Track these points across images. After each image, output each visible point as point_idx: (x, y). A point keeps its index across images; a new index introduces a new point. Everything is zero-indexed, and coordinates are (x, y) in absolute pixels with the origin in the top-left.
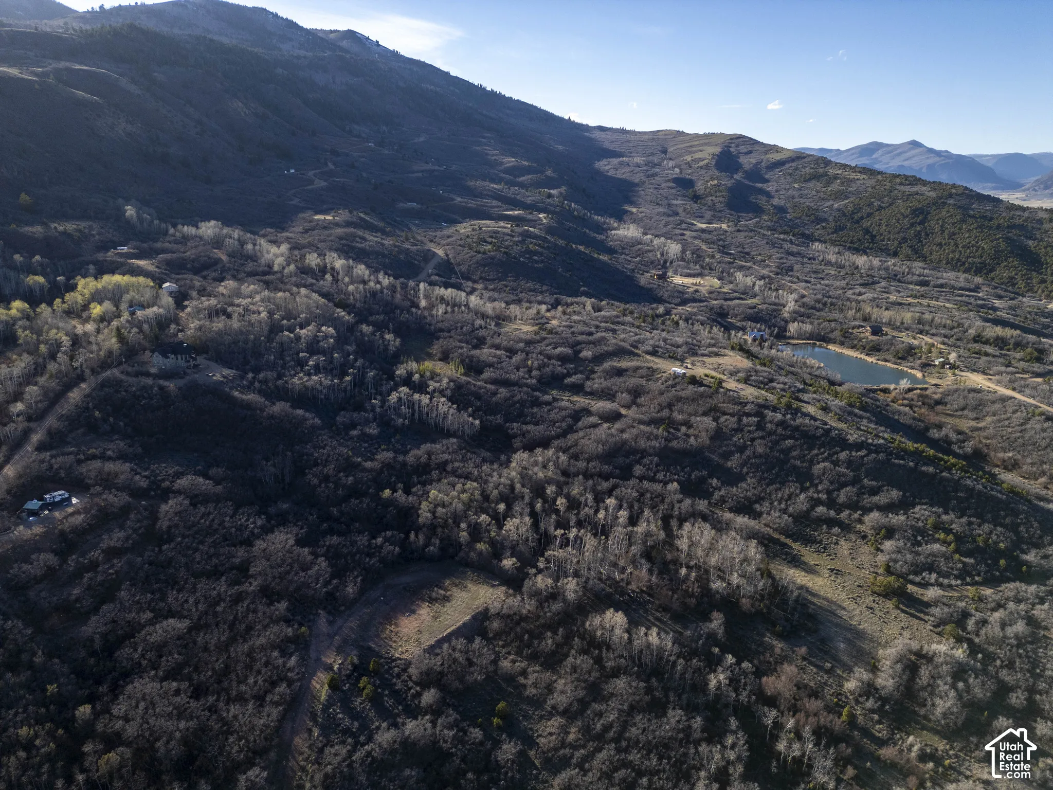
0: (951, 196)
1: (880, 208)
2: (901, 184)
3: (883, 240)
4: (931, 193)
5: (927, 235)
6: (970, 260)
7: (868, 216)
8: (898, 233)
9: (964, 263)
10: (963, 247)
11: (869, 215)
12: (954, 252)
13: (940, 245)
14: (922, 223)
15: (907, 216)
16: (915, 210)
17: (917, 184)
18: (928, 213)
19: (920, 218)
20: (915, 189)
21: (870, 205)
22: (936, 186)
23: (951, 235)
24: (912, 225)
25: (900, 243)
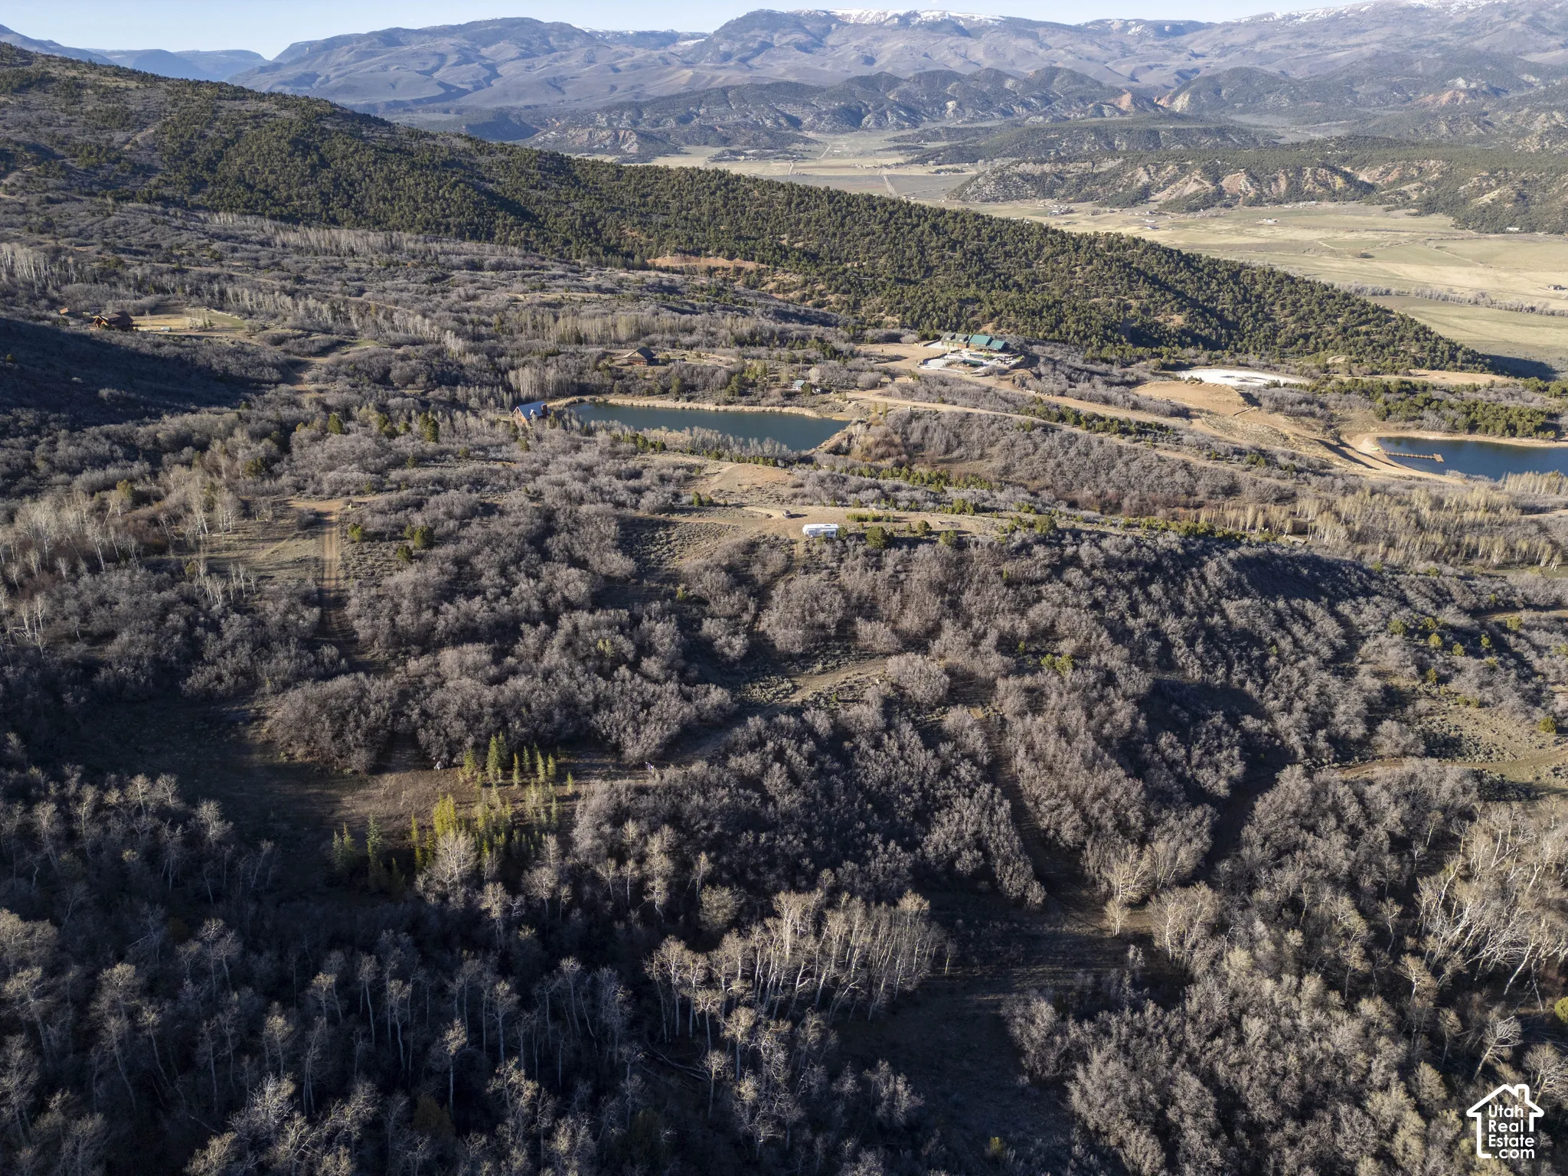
0: (320, 117)
1: (227, 144)
2: (219, 98)
3: (289, 198)
4: (285, 113)
5: (351, 185)
6: (451, 220)
7: (220, 158)
8: (304, 184)
9: (448, 229)
10: (425, 200)
11: (220, 155)
12: (417, 209)
13: (385, 199)
14: (324, 163)
15: (291, 155)
16: (294, 142)
17: (244, 98)
18: (317, 149)
19: (315, 157)
20: (252, 106)
21: (202, 136)
22: (282, 101)
23: (391, 182)
24: (313, 167)
25: (323, 202)
